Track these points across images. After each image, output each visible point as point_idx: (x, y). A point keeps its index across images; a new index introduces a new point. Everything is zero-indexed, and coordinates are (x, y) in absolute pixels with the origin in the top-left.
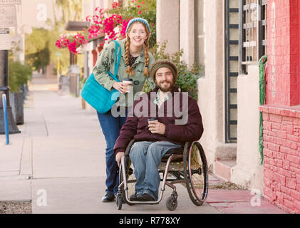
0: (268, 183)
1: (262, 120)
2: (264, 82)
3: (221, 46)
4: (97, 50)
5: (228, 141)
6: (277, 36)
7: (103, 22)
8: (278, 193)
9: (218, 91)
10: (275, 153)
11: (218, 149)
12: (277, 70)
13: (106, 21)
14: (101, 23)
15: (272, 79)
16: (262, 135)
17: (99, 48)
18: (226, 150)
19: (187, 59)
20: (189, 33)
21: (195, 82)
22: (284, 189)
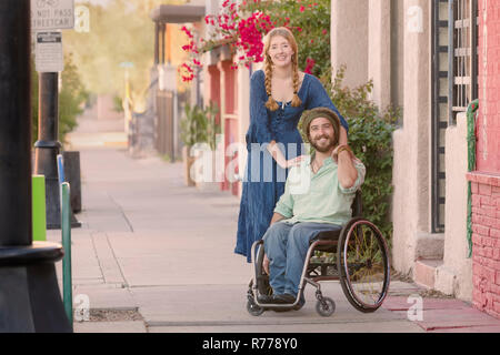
0: (477, 282)
1: (470, 193)
2: (474, 138)
3: (426, 80)
4: (219, 65)
5: (437, 229)
6: (488, 75)
7: (236, 26)
8: (488, 295)
9: (421, 150)
10: (485, 238)
11: (419, 241)
12: (489, 122)
13: (242, 25)
14: (232, 28)
15: (483, 134)
16: (470, 215)
17: (224, 63)
18: (432, 243)
19: (377, 97)
20: (382, 54)
21: (389, 136)
22: (494, 287)
